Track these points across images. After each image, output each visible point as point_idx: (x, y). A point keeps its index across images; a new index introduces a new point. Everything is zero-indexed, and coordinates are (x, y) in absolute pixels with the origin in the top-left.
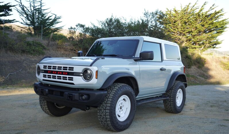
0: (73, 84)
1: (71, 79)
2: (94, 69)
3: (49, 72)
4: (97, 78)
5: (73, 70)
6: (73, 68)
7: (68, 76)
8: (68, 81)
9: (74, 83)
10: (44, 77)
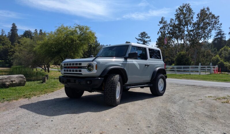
0: (81, 74)
1: (80, 71)
2: (94, 63)
3: (67, 68)
4: (96, 69)
5: (81, 65)
6: (81, 63)
7: (78, 69)
8: (78, 72)
9: (83, 74)
10: (64, 71)
